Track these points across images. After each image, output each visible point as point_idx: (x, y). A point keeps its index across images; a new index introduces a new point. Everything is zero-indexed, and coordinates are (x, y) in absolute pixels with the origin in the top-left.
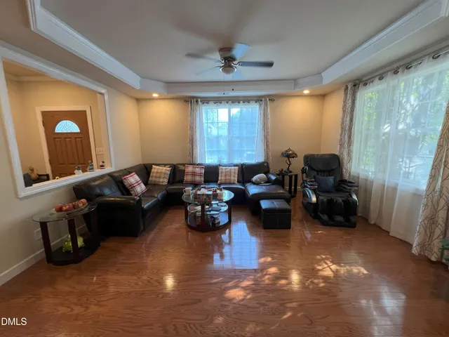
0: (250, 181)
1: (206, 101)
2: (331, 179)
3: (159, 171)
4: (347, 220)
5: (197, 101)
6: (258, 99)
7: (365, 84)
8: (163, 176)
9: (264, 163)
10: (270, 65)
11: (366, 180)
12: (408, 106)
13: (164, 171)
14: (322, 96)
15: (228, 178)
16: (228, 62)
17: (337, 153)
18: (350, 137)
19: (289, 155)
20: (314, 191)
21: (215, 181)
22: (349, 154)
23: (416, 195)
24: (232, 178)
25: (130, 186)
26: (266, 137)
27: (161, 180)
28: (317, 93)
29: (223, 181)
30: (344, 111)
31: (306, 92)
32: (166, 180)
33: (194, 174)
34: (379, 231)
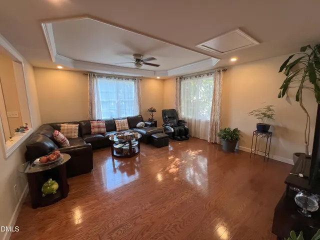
0: (136, 127)
1: (101, 76)
2: (175, 121)
3: (69, 128)
4: (186, 137)
5: (94, 76)
6: (134, 79)
7: (185, 79)
8: (73, 131)
9: (139, 115)
10: (157, 66)
11: (188, 119)
12: (201, 90)
13: (73, 128)
14: (163, 80)
15: (123, 127)
16: (138, 61)
17: (175, 109)
18: (180, 101)
19: (152, 111)
20: (172, 127)
21: (115, 130)
22: (180, 109)
23: (207, 122)
24: (126, 126)
25: (63, 140)
26: (139, 101)
27: (73, 135)
28: (163, 79)
29: (121, 129)
30: (177, 89)
31: (158, 78)
32: (77, 134)
33: (99, 127)
34: (196, 139)
